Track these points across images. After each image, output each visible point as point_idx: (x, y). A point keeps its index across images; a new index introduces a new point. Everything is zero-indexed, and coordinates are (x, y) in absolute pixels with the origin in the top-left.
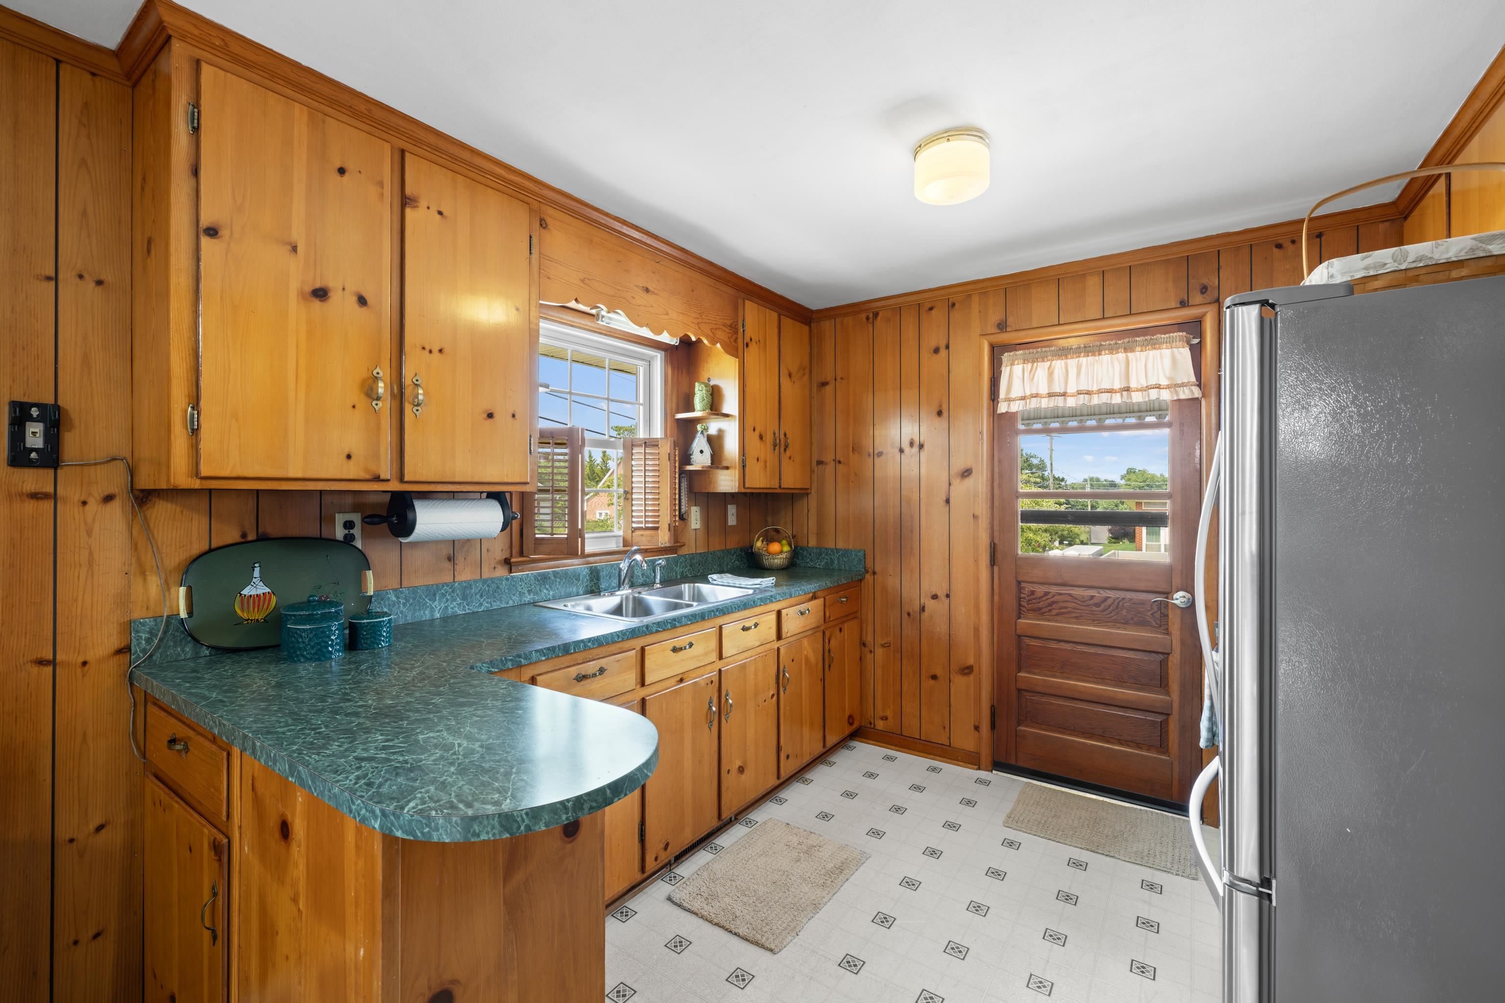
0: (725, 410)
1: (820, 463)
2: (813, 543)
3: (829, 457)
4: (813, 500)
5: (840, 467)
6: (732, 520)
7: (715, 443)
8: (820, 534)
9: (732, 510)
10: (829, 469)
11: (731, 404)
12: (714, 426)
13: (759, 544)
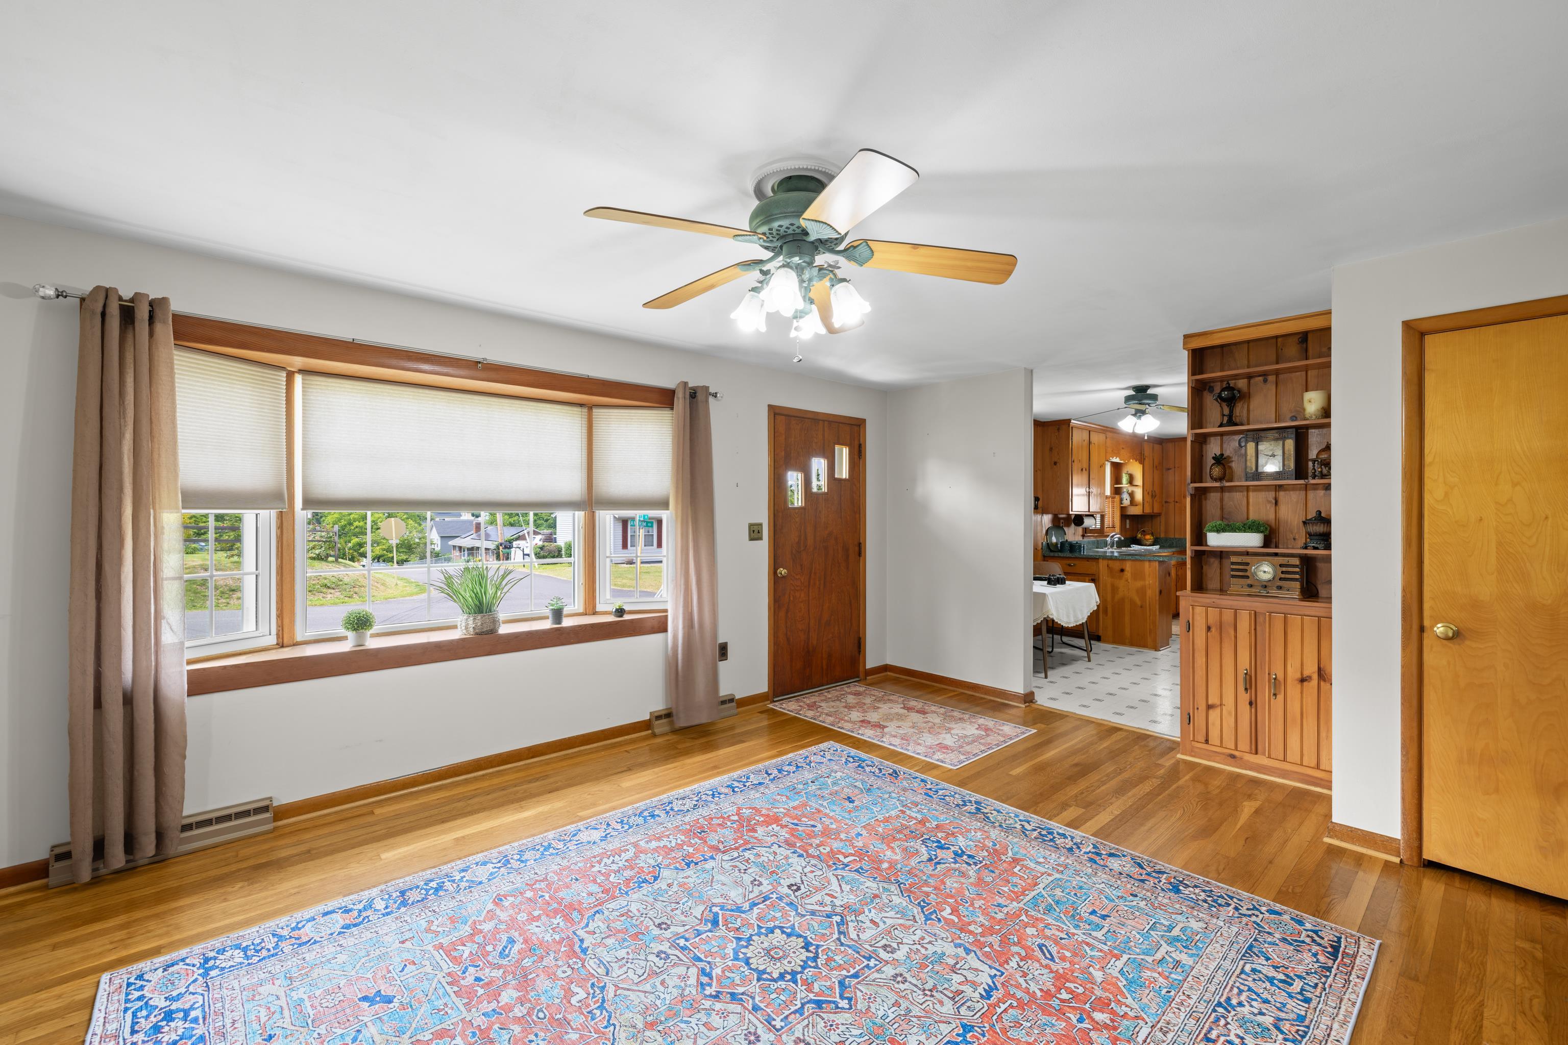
0: (1135, 483)
1: (1166, 502)
2: (1162, 535)
3: (1171, 500)
4: (1163, 518)
5: (1177, 504)
6: (1128, 526)
7: (1132, 495)
8: (1166, 532)
9: (1128, 521)
10: (1171, 505)
11: (1139, 481)
12: (1131, 489)
13: (1139, 536)
